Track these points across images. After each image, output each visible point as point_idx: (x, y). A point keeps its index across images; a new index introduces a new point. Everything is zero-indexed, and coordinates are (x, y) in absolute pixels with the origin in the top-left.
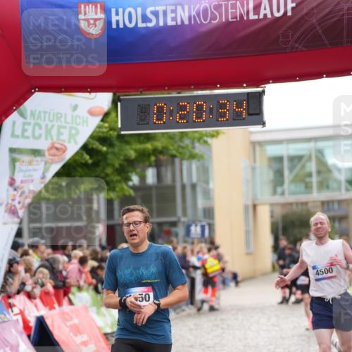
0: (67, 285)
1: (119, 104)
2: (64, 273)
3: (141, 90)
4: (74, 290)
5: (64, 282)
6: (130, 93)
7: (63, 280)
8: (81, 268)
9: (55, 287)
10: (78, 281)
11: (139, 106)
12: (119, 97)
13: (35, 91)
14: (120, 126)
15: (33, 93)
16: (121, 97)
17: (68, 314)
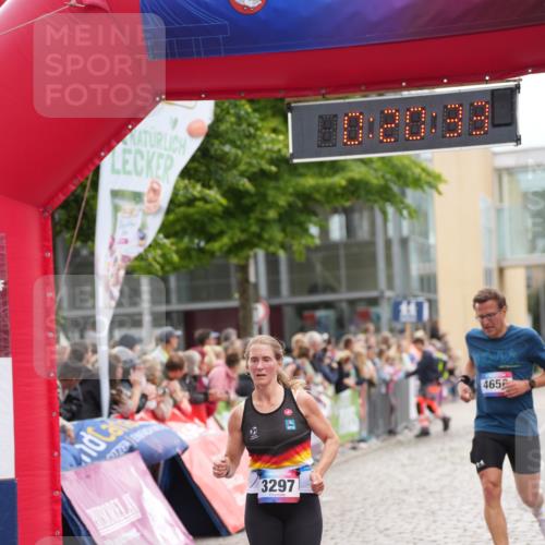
0: (211, 399)
1: (289, 115)
2: (205, 381)
3: (323, 91)
4: (221, 405)
5: (206, 394)
6: (308, 98)
7: (203, 390)
8: (230, 372)
9: (193, 402)
10: (227, 393)
11: (320, 117)
12: (289, 104)
13: (161, 99)
14: (291, 151)
15: (158, 103)
16: (293, 105)
17: (212, 443)
